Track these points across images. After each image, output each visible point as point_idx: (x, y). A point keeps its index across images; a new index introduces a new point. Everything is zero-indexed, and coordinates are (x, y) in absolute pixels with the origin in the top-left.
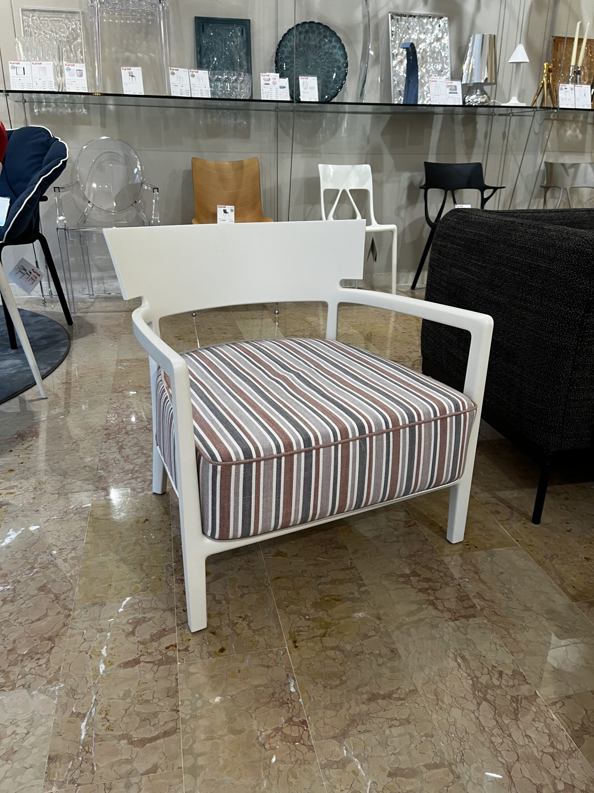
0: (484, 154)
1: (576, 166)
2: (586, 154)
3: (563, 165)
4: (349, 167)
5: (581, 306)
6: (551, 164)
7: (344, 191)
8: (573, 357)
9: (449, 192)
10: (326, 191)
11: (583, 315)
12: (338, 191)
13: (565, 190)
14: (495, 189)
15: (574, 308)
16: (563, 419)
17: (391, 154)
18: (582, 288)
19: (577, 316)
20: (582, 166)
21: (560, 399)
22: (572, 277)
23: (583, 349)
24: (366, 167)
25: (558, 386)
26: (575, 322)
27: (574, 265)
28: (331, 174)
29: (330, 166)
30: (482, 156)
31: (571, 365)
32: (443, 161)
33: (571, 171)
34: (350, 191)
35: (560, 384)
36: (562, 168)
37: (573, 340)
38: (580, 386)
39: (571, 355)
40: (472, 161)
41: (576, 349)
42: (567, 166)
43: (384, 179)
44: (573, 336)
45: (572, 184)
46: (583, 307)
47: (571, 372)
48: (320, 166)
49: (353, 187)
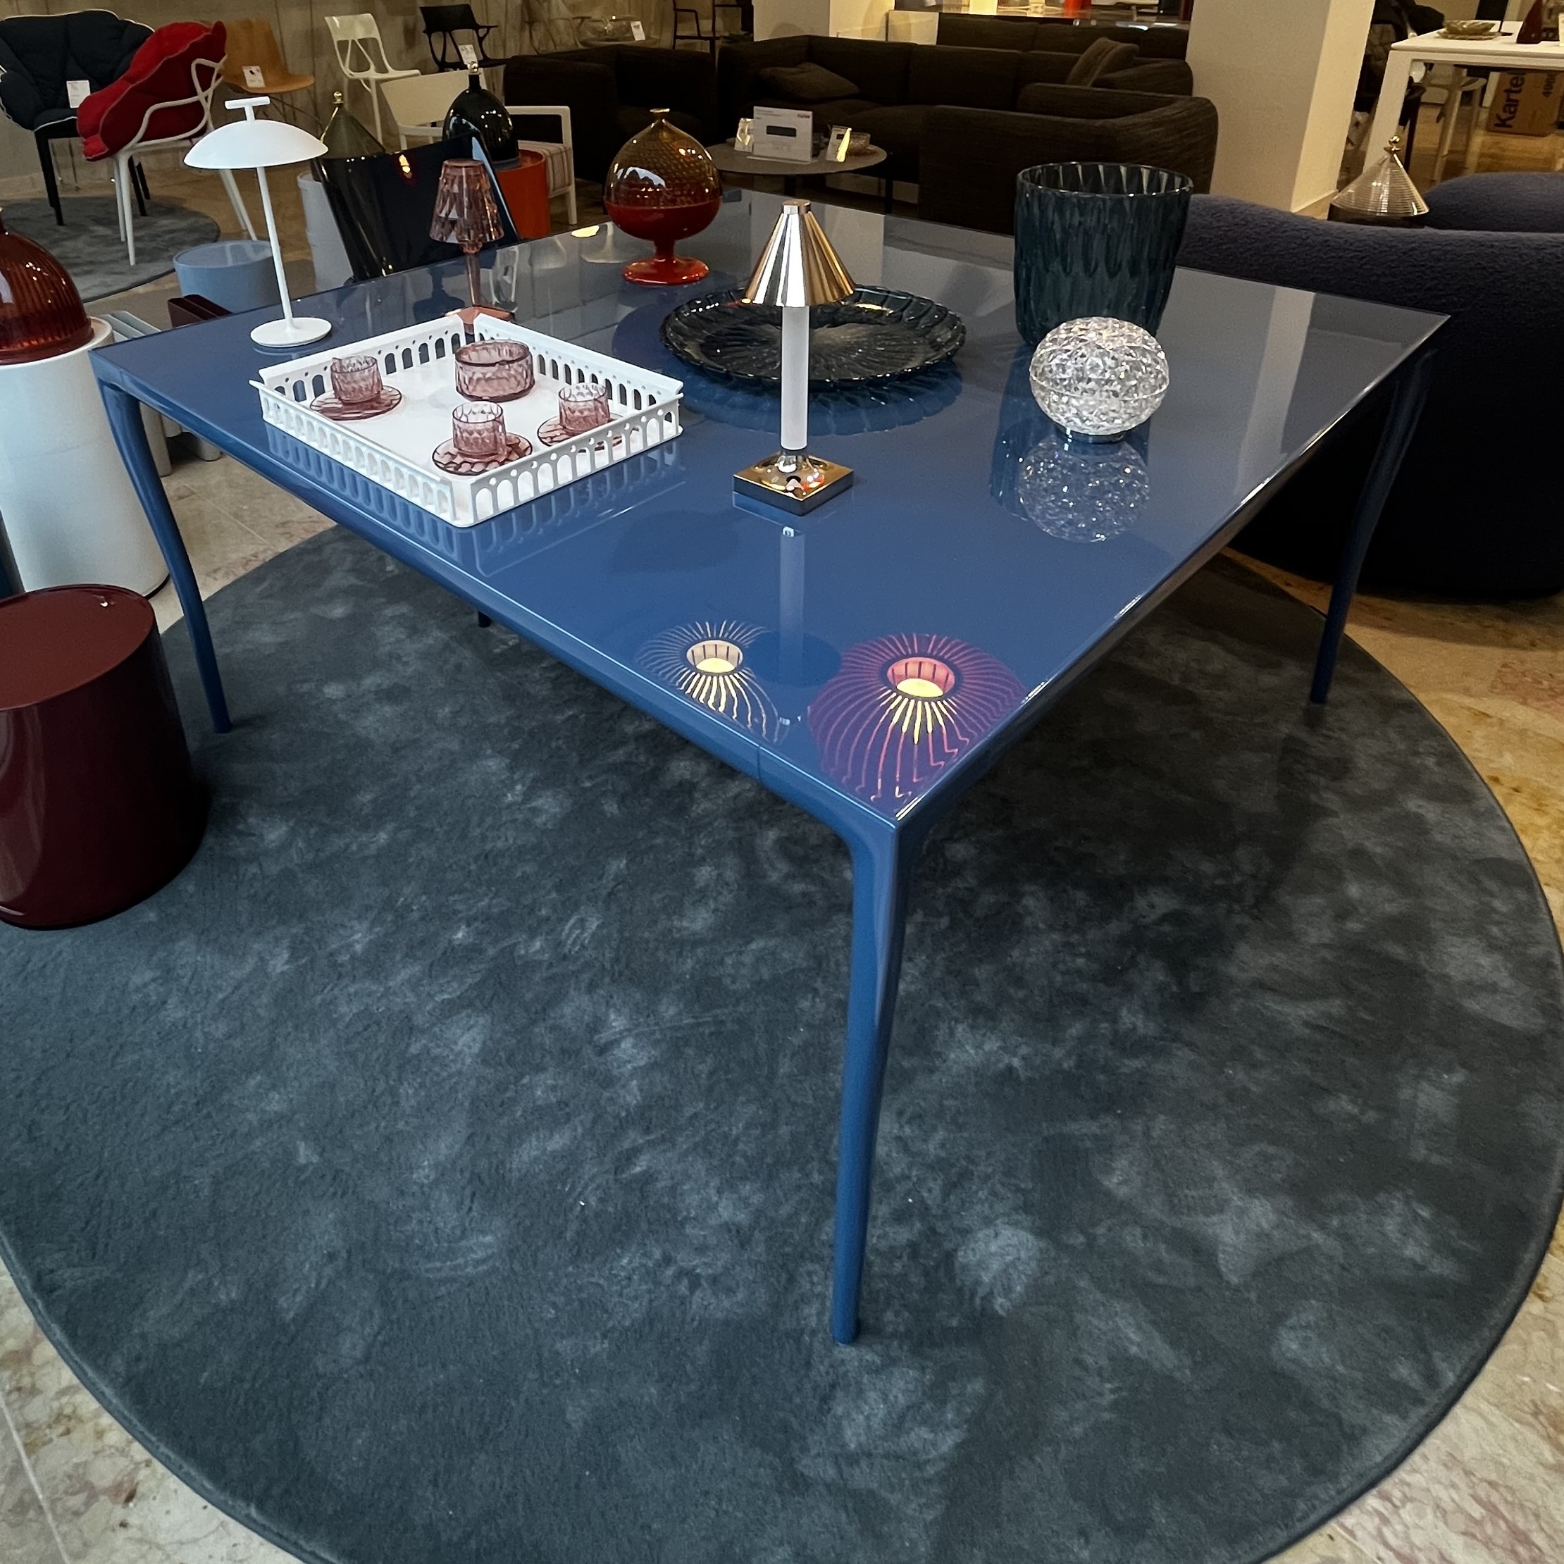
4: (351, 17)
7: (353, 41)
9: (447, 33)
14: (489, 28)
24: (368, 16)
28: (338, 26)
29: (334, 18)
34: (359, 40)
49: (361, 37)
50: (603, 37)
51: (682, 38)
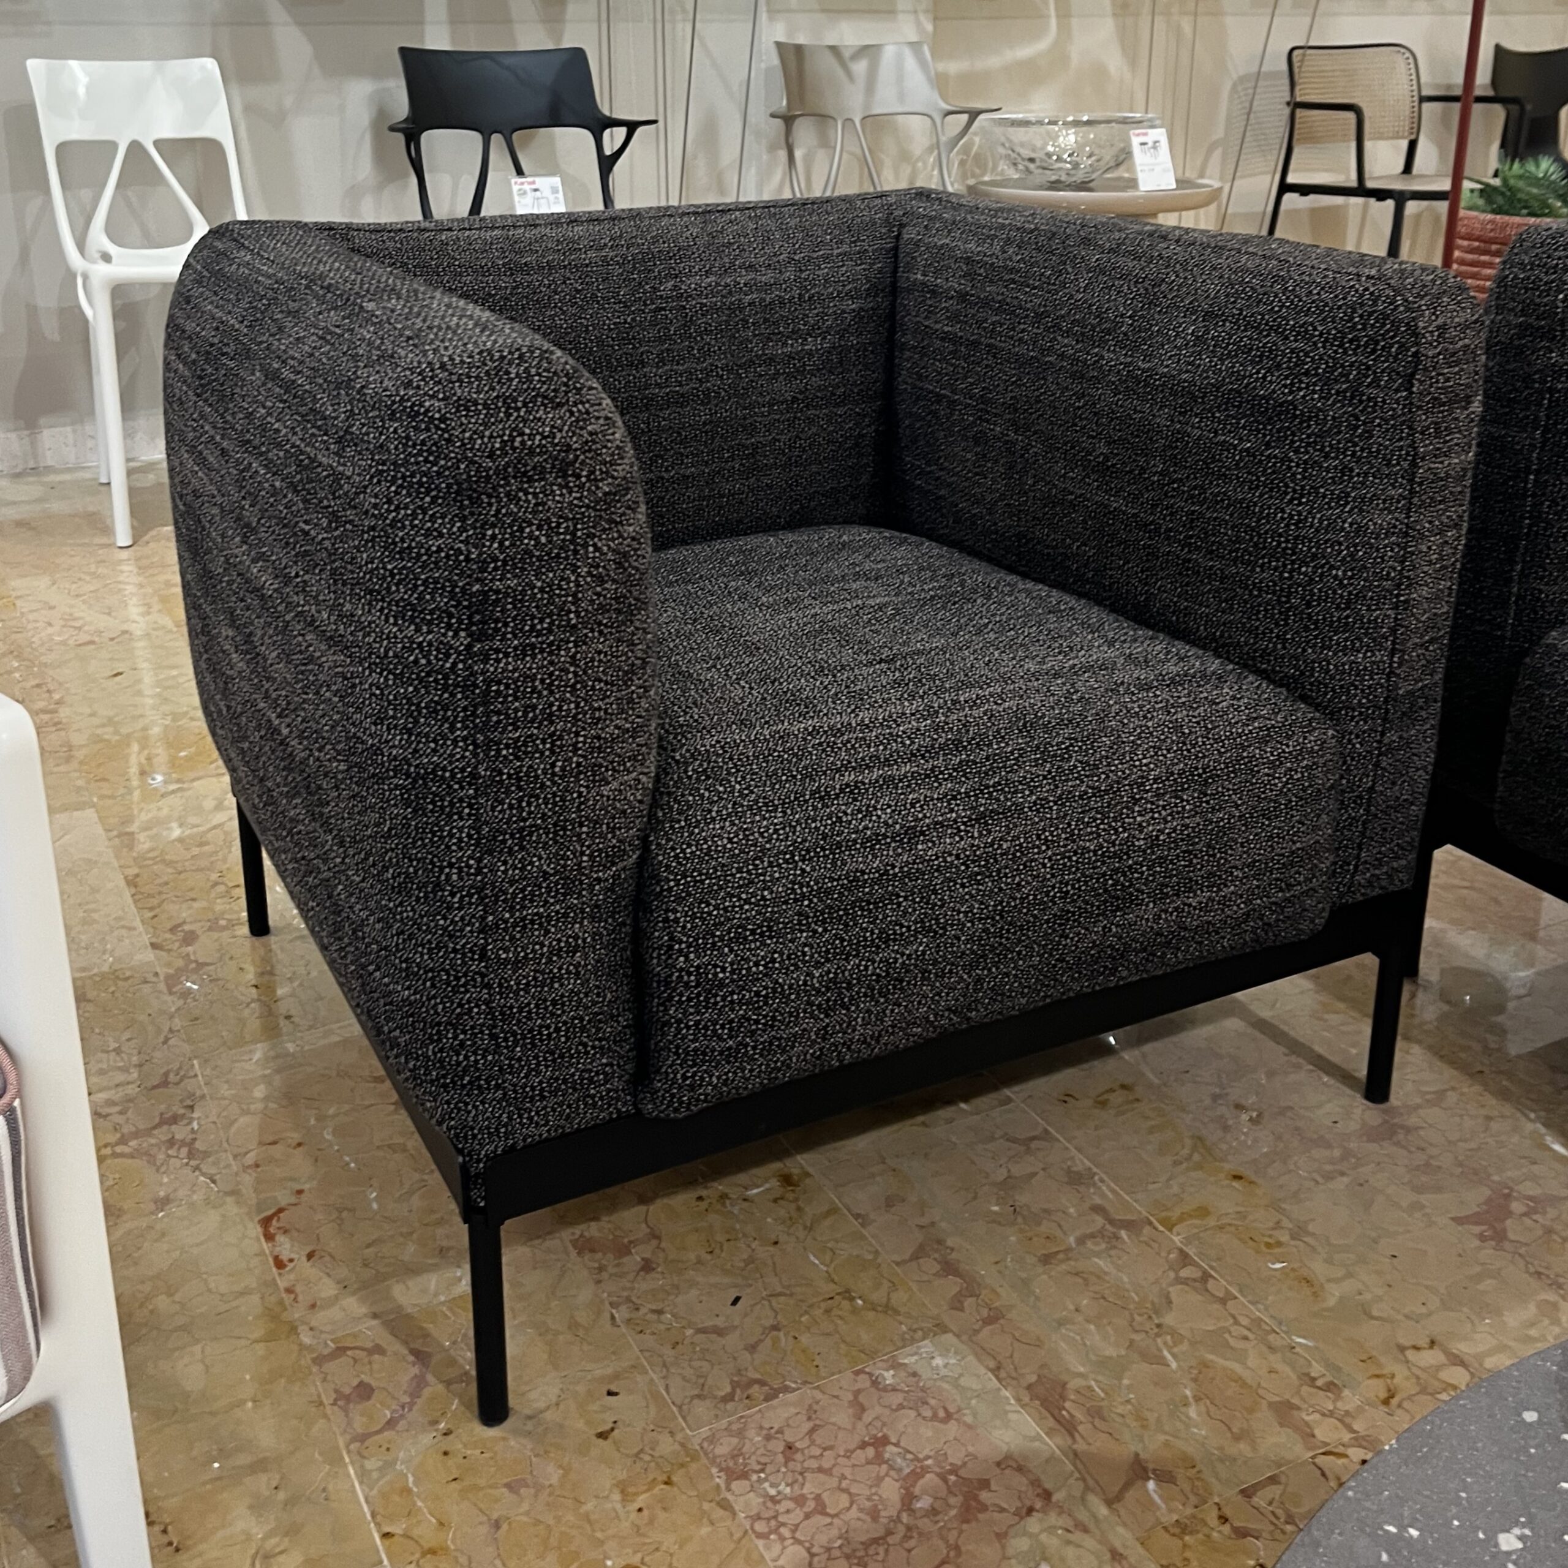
0: (599, 21)
1: (869, 51)
2: (901, 16)
3: (834, 49)
4: (146, 67)
5: (451, 616)
6: (799, 49)
7: (136, 148)
8: (470, 806)
9: (496, 139)
10: (62, 149)
11: (469, 647)
12: (113, 146)
13: (848, 123)
14: (632, 127)
15: (430, 623)
16: (493, 1037)
17: (299, 24)
18: (439, 549)
19: (447, 656)
20: (889, 52)
21: (464, 963)
22: (397, 508)
23: (501, 773)
24: (203, 68)
25: (445, 918)
26: (446, 677)
27: (394, 463)
28: (81, 91)
29: (74, 64)
30: (596, 25)
31: (469, 836)
32: (472, 45)
33: (860, 67)
34: (157, 143)
35: (449, 908)
36: (830, 60)
37: (455, 742)
38: (523, 907)
39: (461, 800)
40: (567, 44)
41: (474, 775)
42: (847, 54)
43: (288, 101)
44: (452, 728)
45: (867, 105)
46: (460, 621)
47: (479, 860)
48: (32, 64)
49: (168, 133)
50: (1040, 177)
51: (1305, 190)
